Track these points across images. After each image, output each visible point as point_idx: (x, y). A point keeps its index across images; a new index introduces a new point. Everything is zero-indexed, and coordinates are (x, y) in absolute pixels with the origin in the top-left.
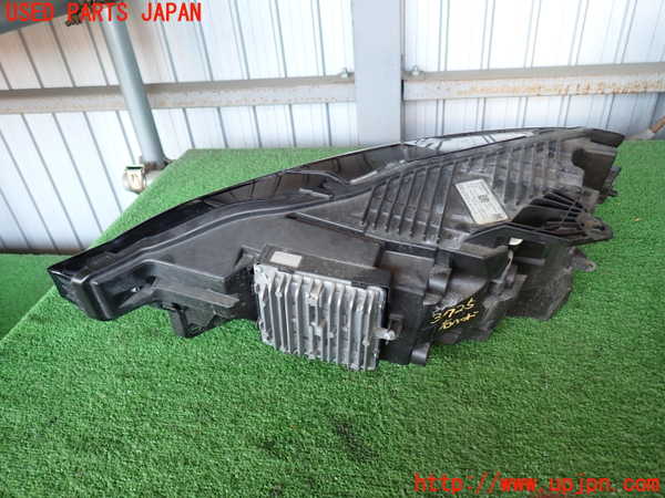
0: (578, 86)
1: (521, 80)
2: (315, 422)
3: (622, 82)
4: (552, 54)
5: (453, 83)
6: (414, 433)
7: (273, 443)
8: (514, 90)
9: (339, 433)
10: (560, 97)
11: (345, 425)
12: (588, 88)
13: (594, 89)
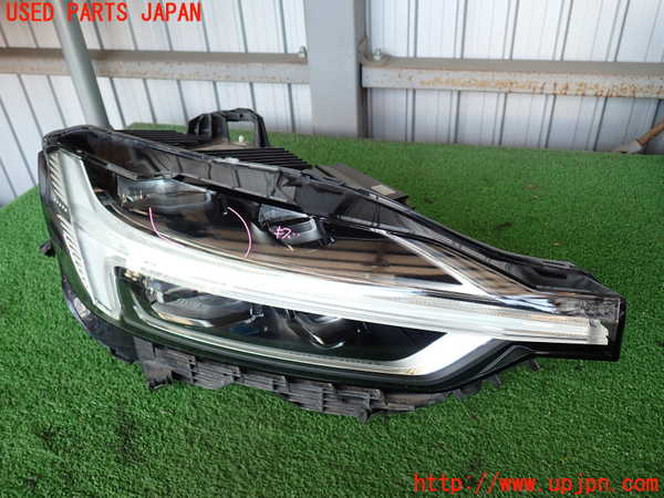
0: (555, 85)
1: (491, 73)
2: (105, 419)
3: (607, 83)
4: (535, 44)
5: (416, 71)
6: (192, 443)
7: (54, 434)
8: (483, 84)
9: (120, 434)
10: (544, 97)
11: (132, 427)
12: (567, 88)
13: (573, 89)
